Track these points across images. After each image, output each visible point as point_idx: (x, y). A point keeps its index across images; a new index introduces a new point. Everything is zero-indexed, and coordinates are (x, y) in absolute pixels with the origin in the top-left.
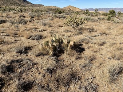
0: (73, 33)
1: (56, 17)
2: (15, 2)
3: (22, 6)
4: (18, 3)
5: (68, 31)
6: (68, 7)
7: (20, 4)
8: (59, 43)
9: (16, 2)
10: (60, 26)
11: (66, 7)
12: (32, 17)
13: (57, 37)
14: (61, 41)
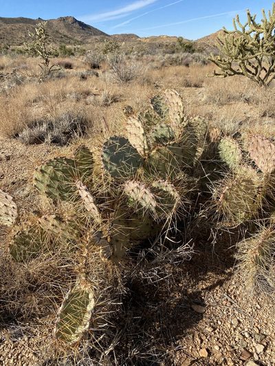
0: (262, 108)
1: (174, 62)
2: (57, 32)
3: (76, 42)
4: (65, 36)
5: (230, 99)
6: (216, 35)
7: (70, 38)
8: (190, 172)
9: (60, 31)
10: (188, 85)
11: (207, 38)
12: (95, 66)
13: (173, 122)
14: (200, 151)
